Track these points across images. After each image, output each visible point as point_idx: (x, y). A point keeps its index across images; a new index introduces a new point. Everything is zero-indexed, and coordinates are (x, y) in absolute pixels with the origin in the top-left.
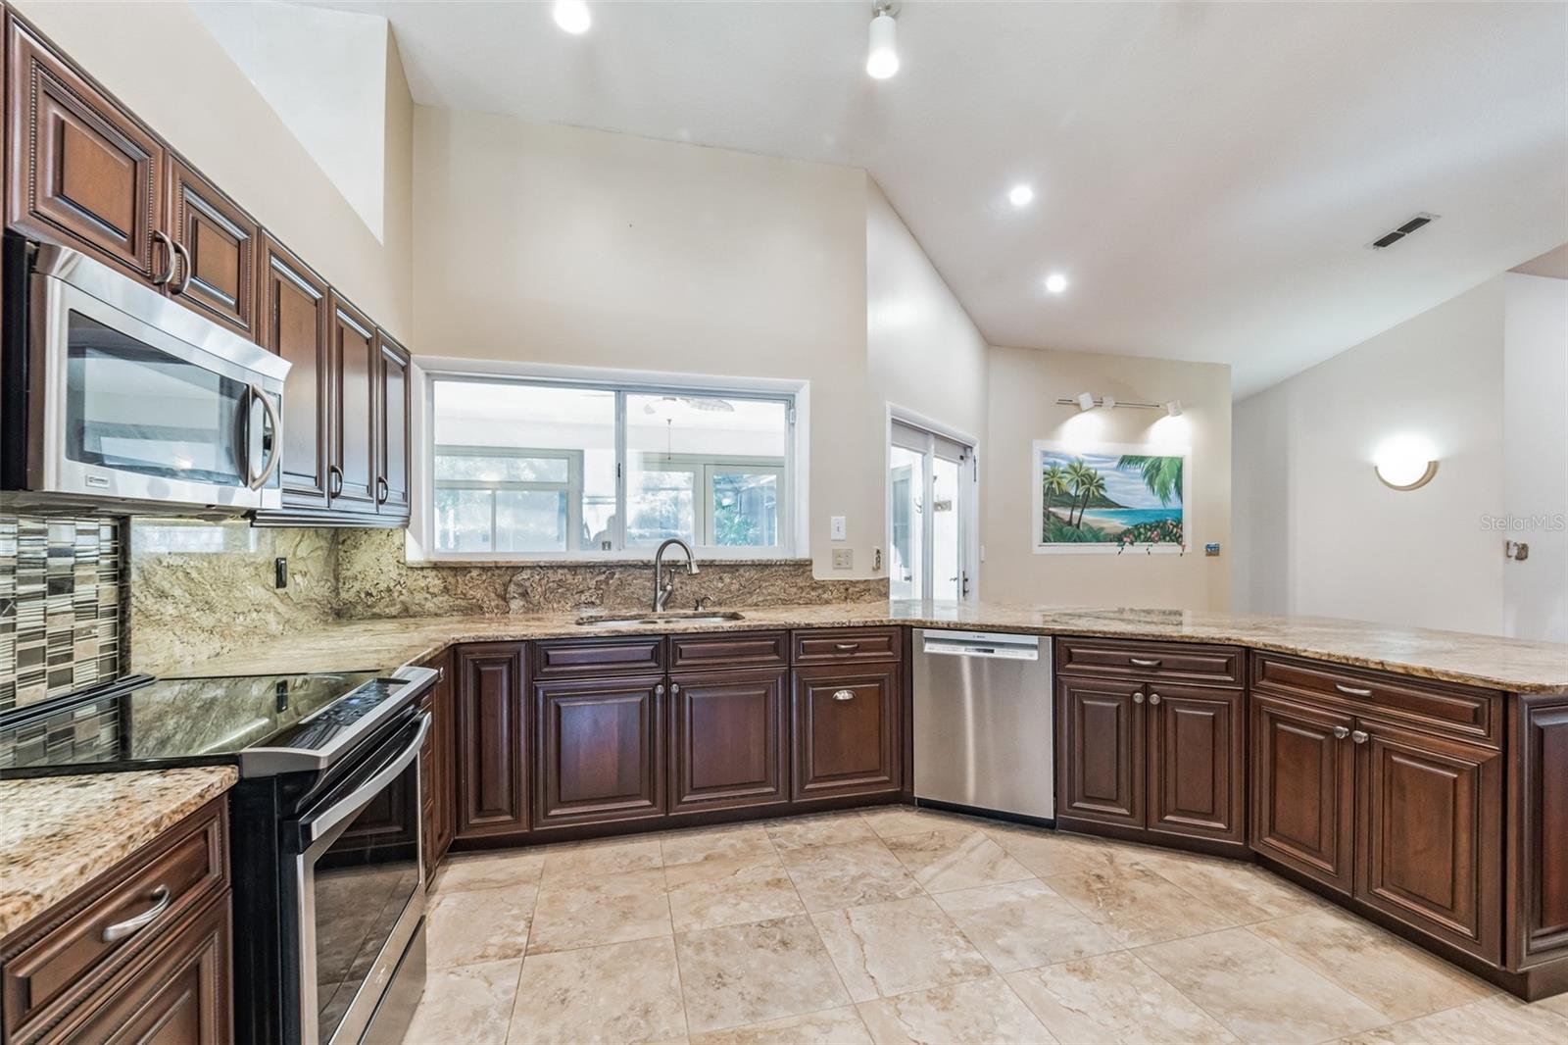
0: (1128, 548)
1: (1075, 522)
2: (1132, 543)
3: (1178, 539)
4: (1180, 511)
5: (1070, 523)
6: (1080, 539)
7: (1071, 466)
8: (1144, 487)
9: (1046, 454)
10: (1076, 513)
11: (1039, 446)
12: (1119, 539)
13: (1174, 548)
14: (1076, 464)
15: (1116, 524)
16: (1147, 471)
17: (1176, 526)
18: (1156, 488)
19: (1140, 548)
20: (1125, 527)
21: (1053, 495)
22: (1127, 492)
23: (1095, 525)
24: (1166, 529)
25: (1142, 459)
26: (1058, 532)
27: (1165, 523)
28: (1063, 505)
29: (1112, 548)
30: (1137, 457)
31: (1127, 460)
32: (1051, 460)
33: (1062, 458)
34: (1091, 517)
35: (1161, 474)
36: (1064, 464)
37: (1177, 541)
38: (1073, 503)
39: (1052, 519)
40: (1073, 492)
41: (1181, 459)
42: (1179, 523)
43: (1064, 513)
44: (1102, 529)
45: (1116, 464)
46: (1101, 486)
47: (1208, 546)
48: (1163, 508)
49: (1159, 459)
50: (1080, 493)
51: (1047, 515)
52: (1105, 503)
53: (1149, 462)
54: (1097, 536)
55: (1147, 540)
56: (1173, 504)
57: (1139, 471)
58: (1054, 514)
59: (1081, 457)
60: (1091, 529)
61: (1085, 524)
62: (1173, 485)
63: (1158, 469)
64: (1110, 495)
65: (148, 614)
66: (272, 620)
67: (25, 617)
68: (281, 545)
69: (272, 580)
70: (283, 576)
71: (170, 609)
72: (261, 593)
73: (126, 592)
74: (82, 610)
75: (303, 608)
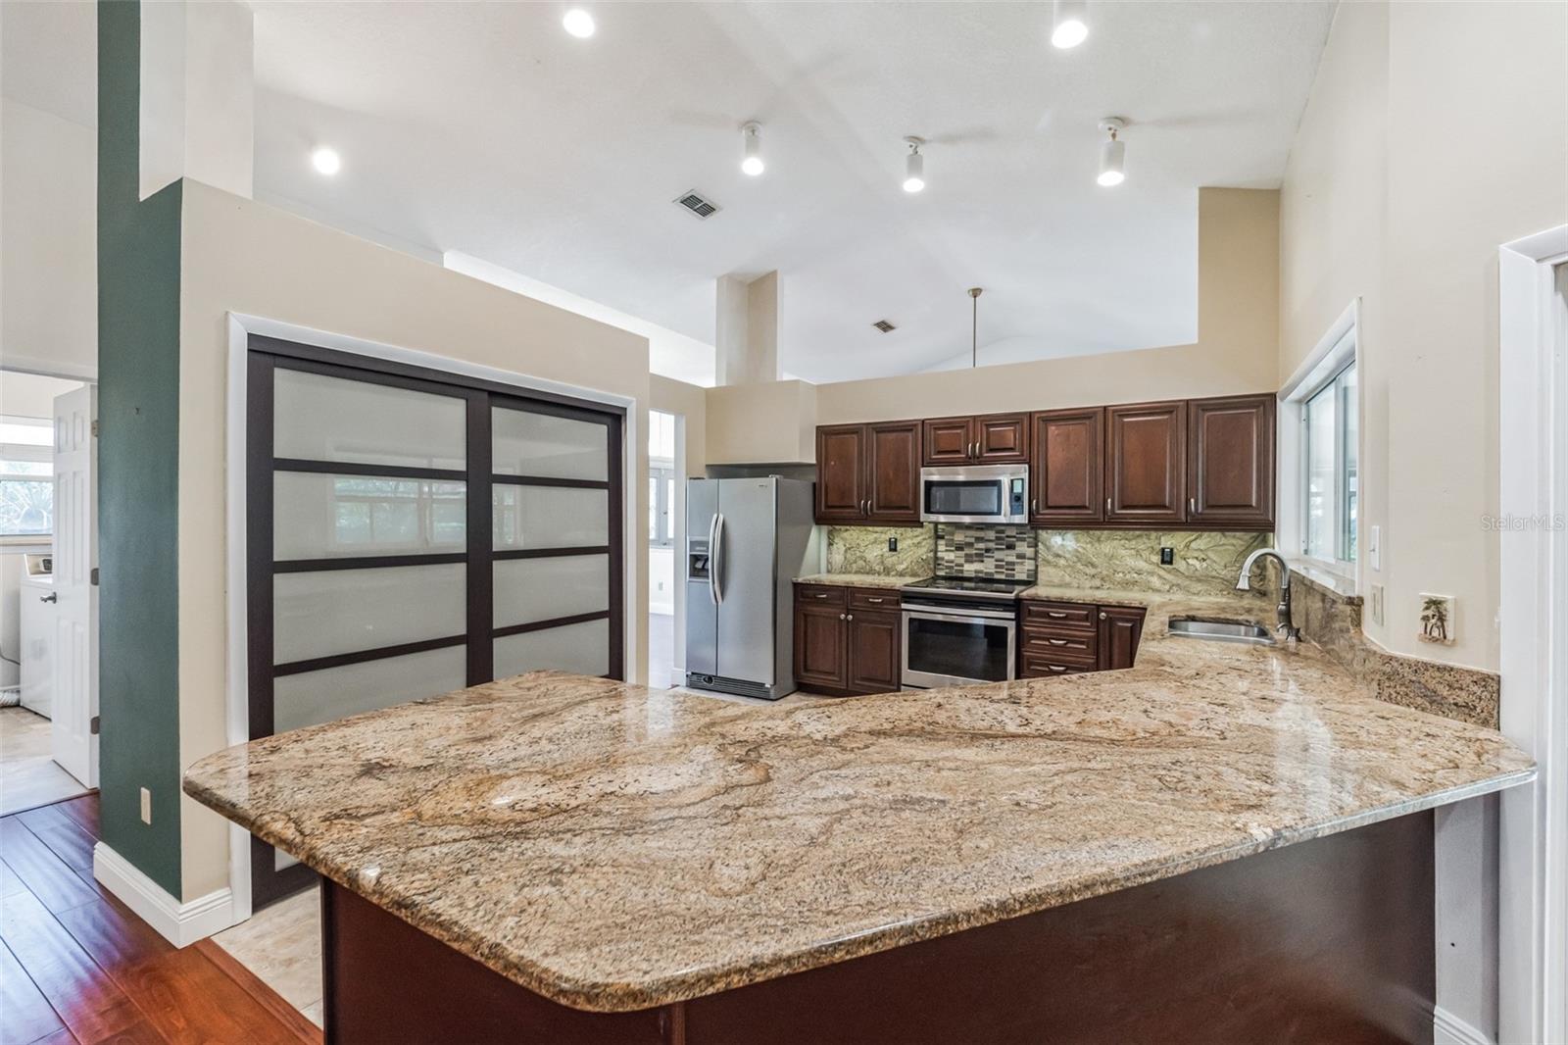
65: (1048, 562)
66: (1156, 582)
67: (998, 555)
68: (1169, 540)
69: (1156, 559)
70: (1167, 557)
71: (1062, 562)
72: (1141, 564)
73: (1036, 552)
74: (1019, 556)
75: (1199, 580)
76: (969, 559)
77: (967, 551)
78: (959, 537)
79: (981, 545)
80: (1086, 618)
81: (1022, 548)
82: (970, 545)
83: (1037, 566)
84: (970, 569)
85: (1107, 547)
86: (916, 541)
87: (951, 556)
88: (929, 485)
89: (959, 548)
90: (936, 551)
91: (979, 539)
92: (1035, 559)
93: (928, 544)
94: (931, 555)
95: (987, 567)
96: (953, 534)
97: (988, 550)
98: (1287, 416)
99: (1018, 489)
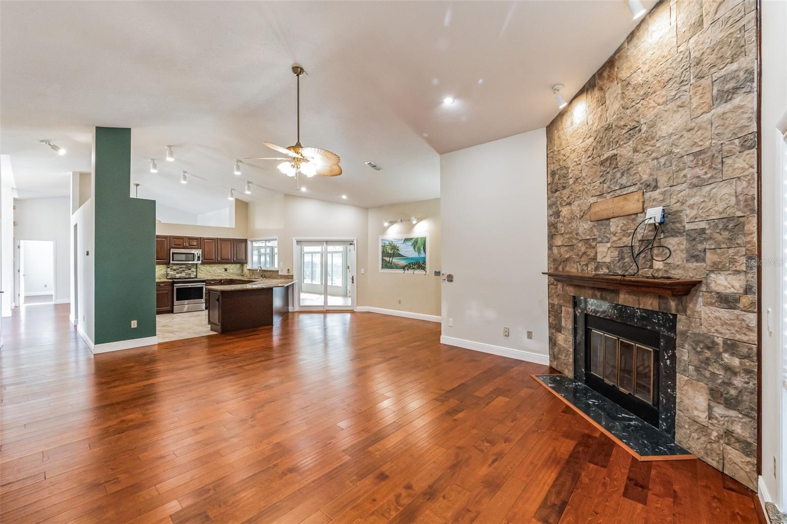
0: (406, 271)
1: (390, 262)
2: (408, 270)
3: (424, 268)
4: (425, 258)
5: (389, 262)
6: (392, 268)
7: (390, 244)
8: (412, 249)
9: (382, 240)
10: (391, 259)
11: (381, 237)
12: (403, 268)
13: (422, 272)
14: (391, 243)
15: (403, 263)
16: (413, 244)
17: (423, 264)
18: (416, 249)
19: (411, 271)
20: (406, 264)
21: (385, 254)
22: (407, 251)
23: (396, 263)
24: (419, 265)
25: (411, 239)
26: (386, 265)
27: (419, 263)
28: (387, 256)
29: (401, 271)
30: (409, 238)
31: (406, 240)
32: (384, 242)
33: (387, 241)
34: (395, 260)
35: (418, 244)
36: (387, 243)
37: (423, 269)
38: (390, 256)
39: (384, 261)
40: (390, 252)
41: (425, 238)
42: (424, 262)
43: (387, 259)
44: (399, 264)
45: (403, 241)
46: (398, 250)
47: (435, 272)
48: (418, 257)
49: (417, 239)
50: (392, 252)
51: (383, 260)
52: (400, 255)
53: (414, 240)
54: (397, 267)
55: (413, 269)
56: (422, 255)
57: (410, 244)
58: (385, 260)
59: (392, 240)
60: (395, 264)
61: (394, 263)
62: (422, 248)
63: (417, 242)
64: (401, 253)
65: (200, 273)
66: (224, 275)
67: (186, 271)
68: (226, 266)
69: (224, 270)
70: (226, 270)
71: (203, 272)
72: (221, 272)
73: (197, 271)
74: (192, 271)
75: (232, 274)
76: (177, 273)
77: (177, 271)
78: (174, 267)
79: (181, 269)
80: (219, 283)
81: (193, 269)
82: (178, 269)
83: (197, 273)
84: (178, 276)
85: (214, 268)
86: (160, 269)
87: (172, 273)
88: (173, 253)
89: (175, 270)
90: (167, 272)
91: (181, 268)
92: (196, 272)
93: (165, 269)
94: (166, 273)
95: (183, 275)
96: (172, 266)
97: (183, 270)
98: (249, 243)
99: (199, 255)
